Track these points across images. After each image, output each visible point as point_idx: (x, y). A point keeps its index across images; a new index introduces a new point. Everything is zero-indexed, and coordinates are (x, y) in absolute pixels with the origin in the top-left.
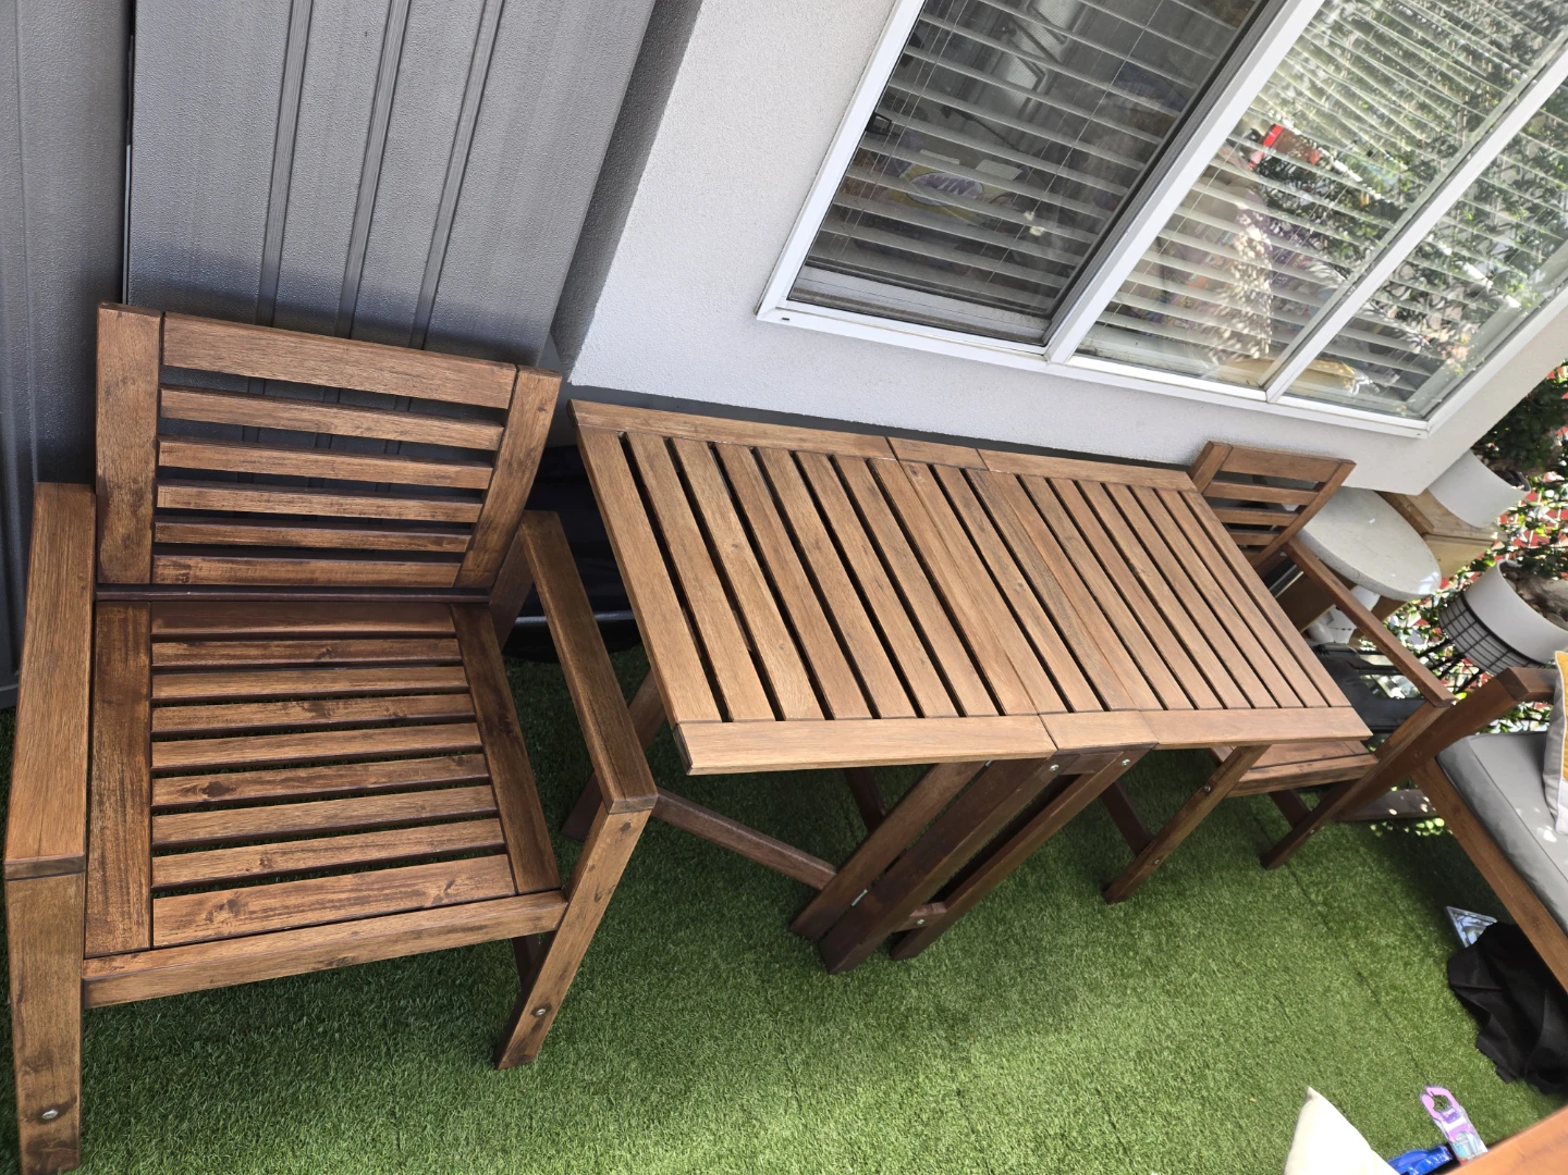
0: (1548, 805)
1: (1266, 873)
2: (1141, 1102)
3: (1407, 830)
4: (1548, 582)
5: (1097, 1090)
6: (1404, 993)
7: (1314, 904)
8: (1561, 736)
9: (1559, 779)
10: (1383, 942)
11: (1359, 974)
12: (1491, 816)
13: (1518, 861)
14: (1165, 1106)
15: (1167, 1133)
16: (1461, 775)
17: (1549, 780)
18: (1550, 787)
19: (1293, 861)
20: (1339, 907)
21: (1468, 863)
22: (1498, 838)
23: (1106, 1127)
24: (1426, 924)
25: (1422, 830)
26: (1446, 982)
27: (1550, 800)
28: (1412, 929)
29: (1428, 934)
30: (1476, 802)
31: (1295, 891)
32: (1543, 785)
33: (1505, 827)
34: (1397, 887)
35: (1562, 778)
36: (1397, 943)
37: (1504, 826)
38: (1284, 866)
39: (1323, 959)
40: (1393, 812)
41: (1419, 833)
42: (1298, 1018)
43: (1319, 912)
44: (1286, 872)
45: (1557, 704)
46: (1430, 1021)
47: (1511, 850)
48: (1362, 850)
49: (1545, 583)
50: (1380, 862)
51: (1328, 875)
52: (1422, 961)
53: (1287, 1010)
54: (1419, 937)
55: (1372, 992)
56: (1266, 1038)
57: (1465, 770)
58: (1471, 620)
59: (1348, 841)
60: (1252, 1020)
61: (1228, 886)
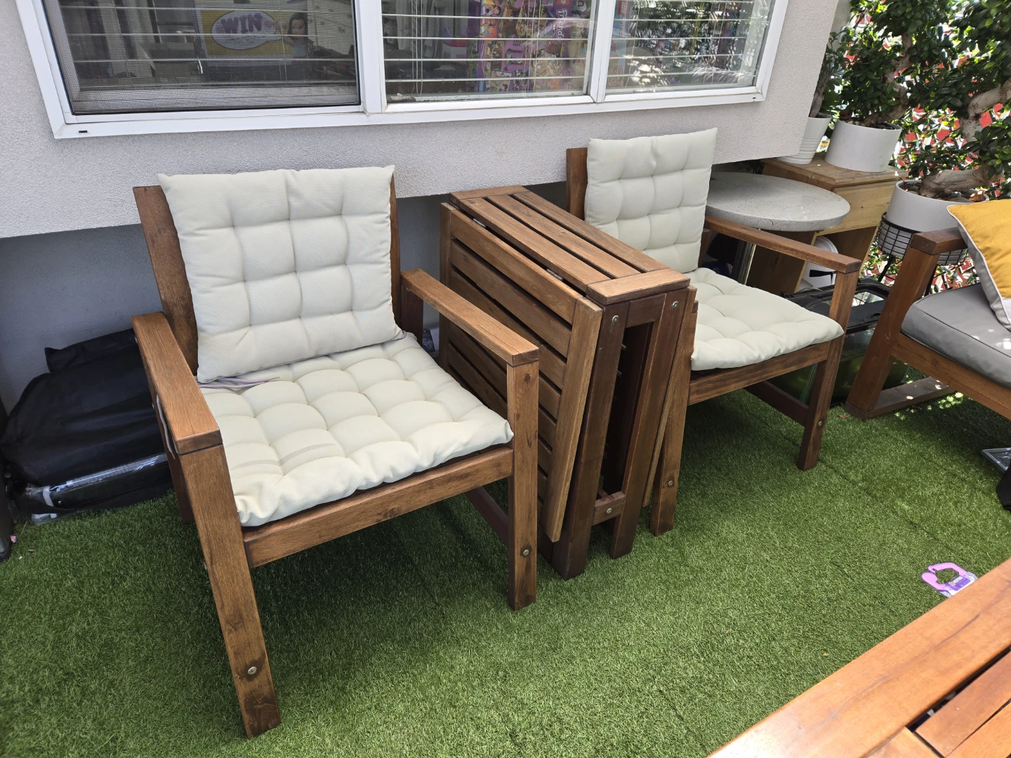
0: (1002, 324)
1: (804, 474)
2: (708, 689)
3: (930, 408)
4: (936, 176)
5: (661, 691)
6: (960, 526)
7: (854, 483)
8: (985, 267)
9: (1000, 300)
10: (928, 493)
11: (911, 523)
12: (958, 352)
13: (996, 376)
14: (733, 684)
15: (740, 709)
16: (922, 333)
17: (995, 306)
18: (998, 309)
19: (829, 458)
20: (879, 478)
21: (994, 414)
22: (973, 366)
23: (674, 721)
24: (967, 469)
25: (944, 404)
26: (1000, 506)
27: (1003, 319)
28: (955, 476)
29: (972, 474)
30: (944, 348)
31: (835, 479)
32: (993, 312)
33: (975, 356)
34: (932, 450)
35: (1002, 298)
36: (943, 490)
37: (972, 354)
38: (819, 463)
39: (872, 521)
40: (910, 398)
41: (941, 407)
42: (859, 574)
43: (860, 488)
44: (824, 467)
45: (969, 245)
46: (993, 540)
47: (988, 371)
48: (891, 432)
49: (934, 179)
50: (911, 438)
51: (864, 459)
52: (971, 497)
53: (845, 570)
54: (963, 480)
55: (928, 533)
56: (829, 599)
57: (923, 327)
58: (896, 231)
59: (877, 430)
60: (812, 588)
61: (770, 492)
